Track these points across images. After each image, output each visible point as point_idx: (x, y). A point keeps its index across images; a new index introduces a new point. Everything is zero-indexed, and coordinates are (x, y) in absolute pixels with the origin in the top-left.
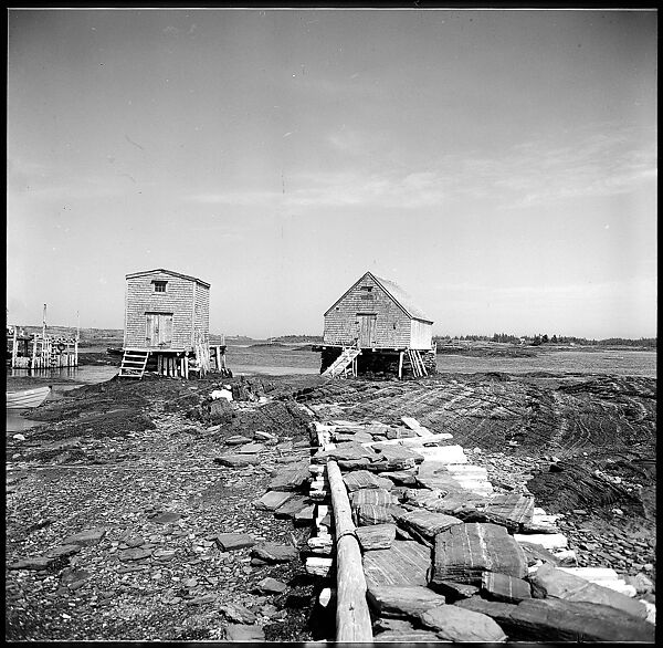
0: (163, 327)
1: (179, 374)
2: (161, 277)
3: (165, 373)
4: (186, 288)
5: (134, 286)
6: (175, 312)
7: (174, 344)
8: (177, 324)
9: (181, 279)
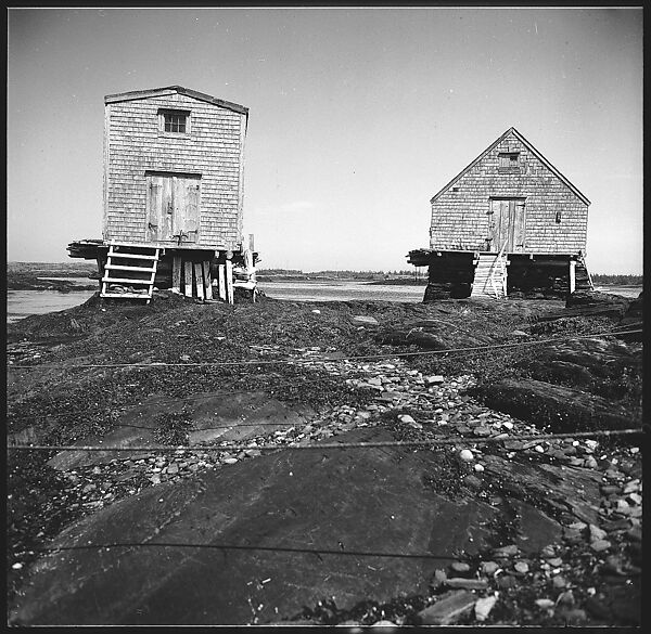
0: (181, 202)
1: (216, 294)
2: (177, 102)
3: (189, 291)
4: (226, 127)
5: (123, 119)
6: (204, 173)
7: (203, 238)
8: (208, 196)
9: (216, 107)
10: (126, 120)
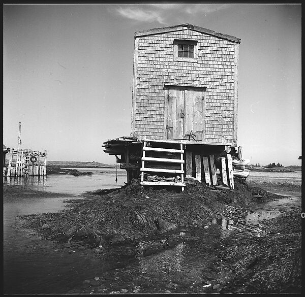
0: (190, 110)
1: (220, 181)
2: (188, 35)
3: (199, 178)
4: (224, 53)
5: (147, 48)
6: (208, 86)
7: (207, 137)
8: (211, 104)
9: (217, 39)
10: (150, 48)
